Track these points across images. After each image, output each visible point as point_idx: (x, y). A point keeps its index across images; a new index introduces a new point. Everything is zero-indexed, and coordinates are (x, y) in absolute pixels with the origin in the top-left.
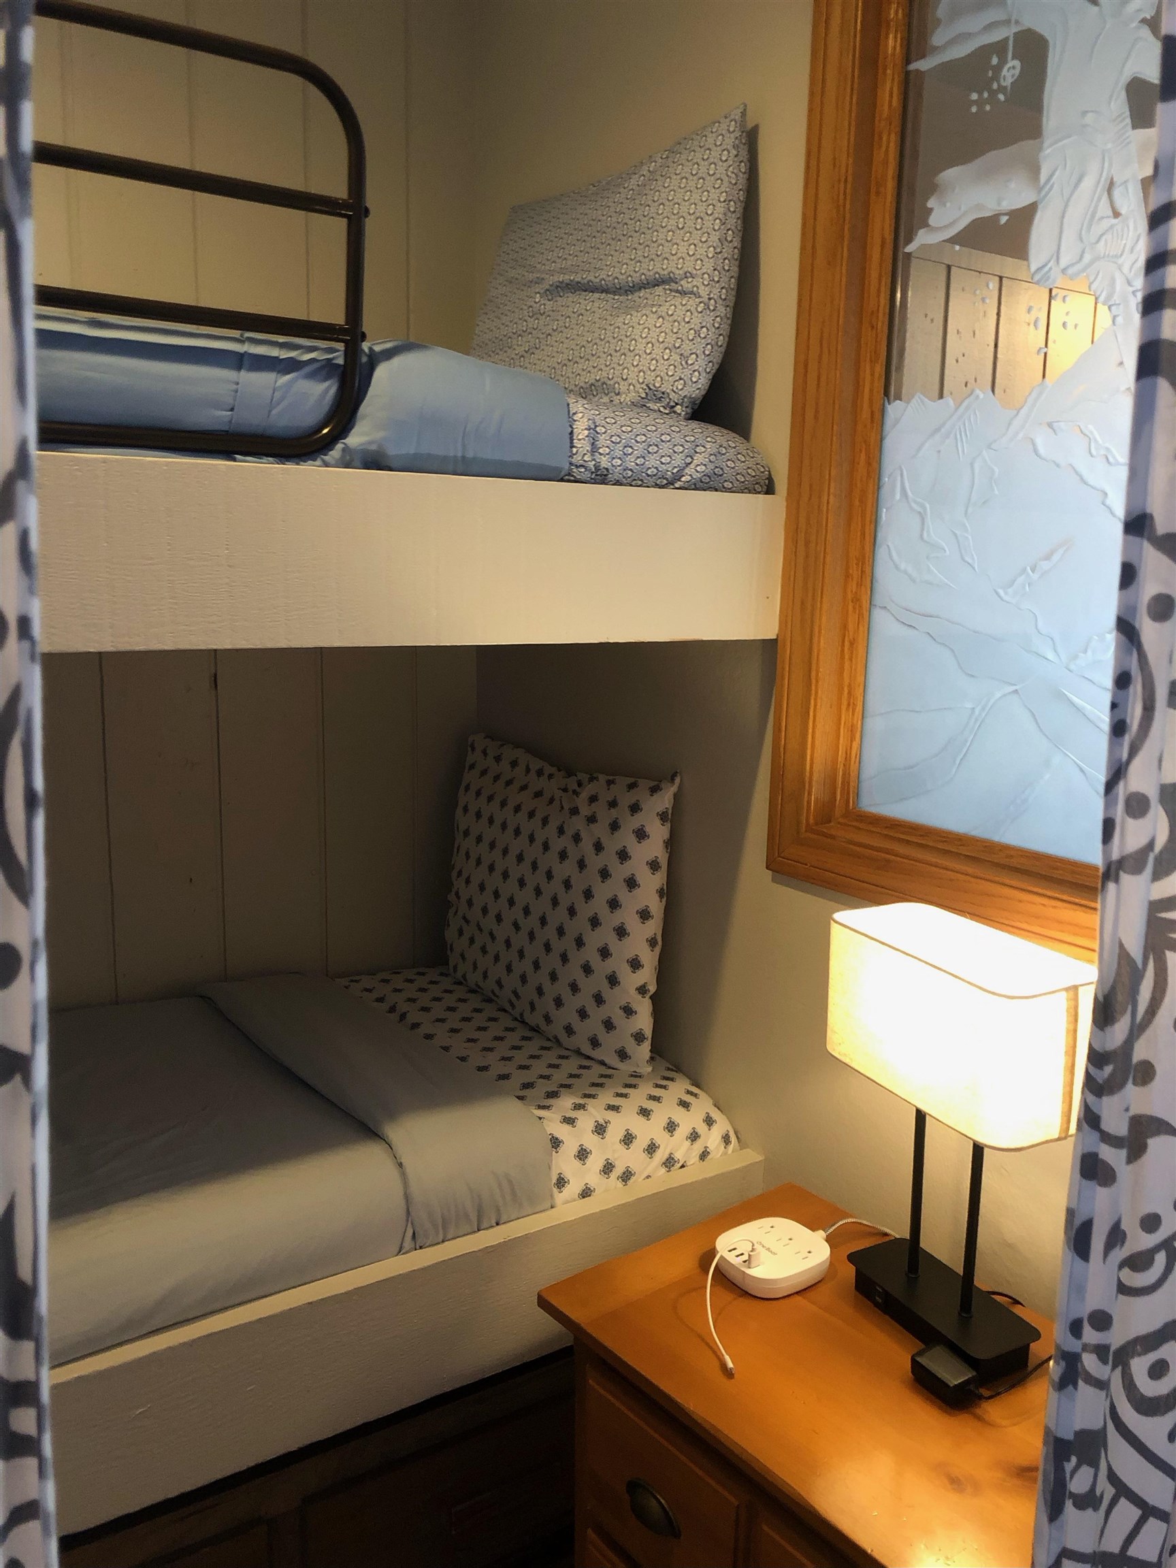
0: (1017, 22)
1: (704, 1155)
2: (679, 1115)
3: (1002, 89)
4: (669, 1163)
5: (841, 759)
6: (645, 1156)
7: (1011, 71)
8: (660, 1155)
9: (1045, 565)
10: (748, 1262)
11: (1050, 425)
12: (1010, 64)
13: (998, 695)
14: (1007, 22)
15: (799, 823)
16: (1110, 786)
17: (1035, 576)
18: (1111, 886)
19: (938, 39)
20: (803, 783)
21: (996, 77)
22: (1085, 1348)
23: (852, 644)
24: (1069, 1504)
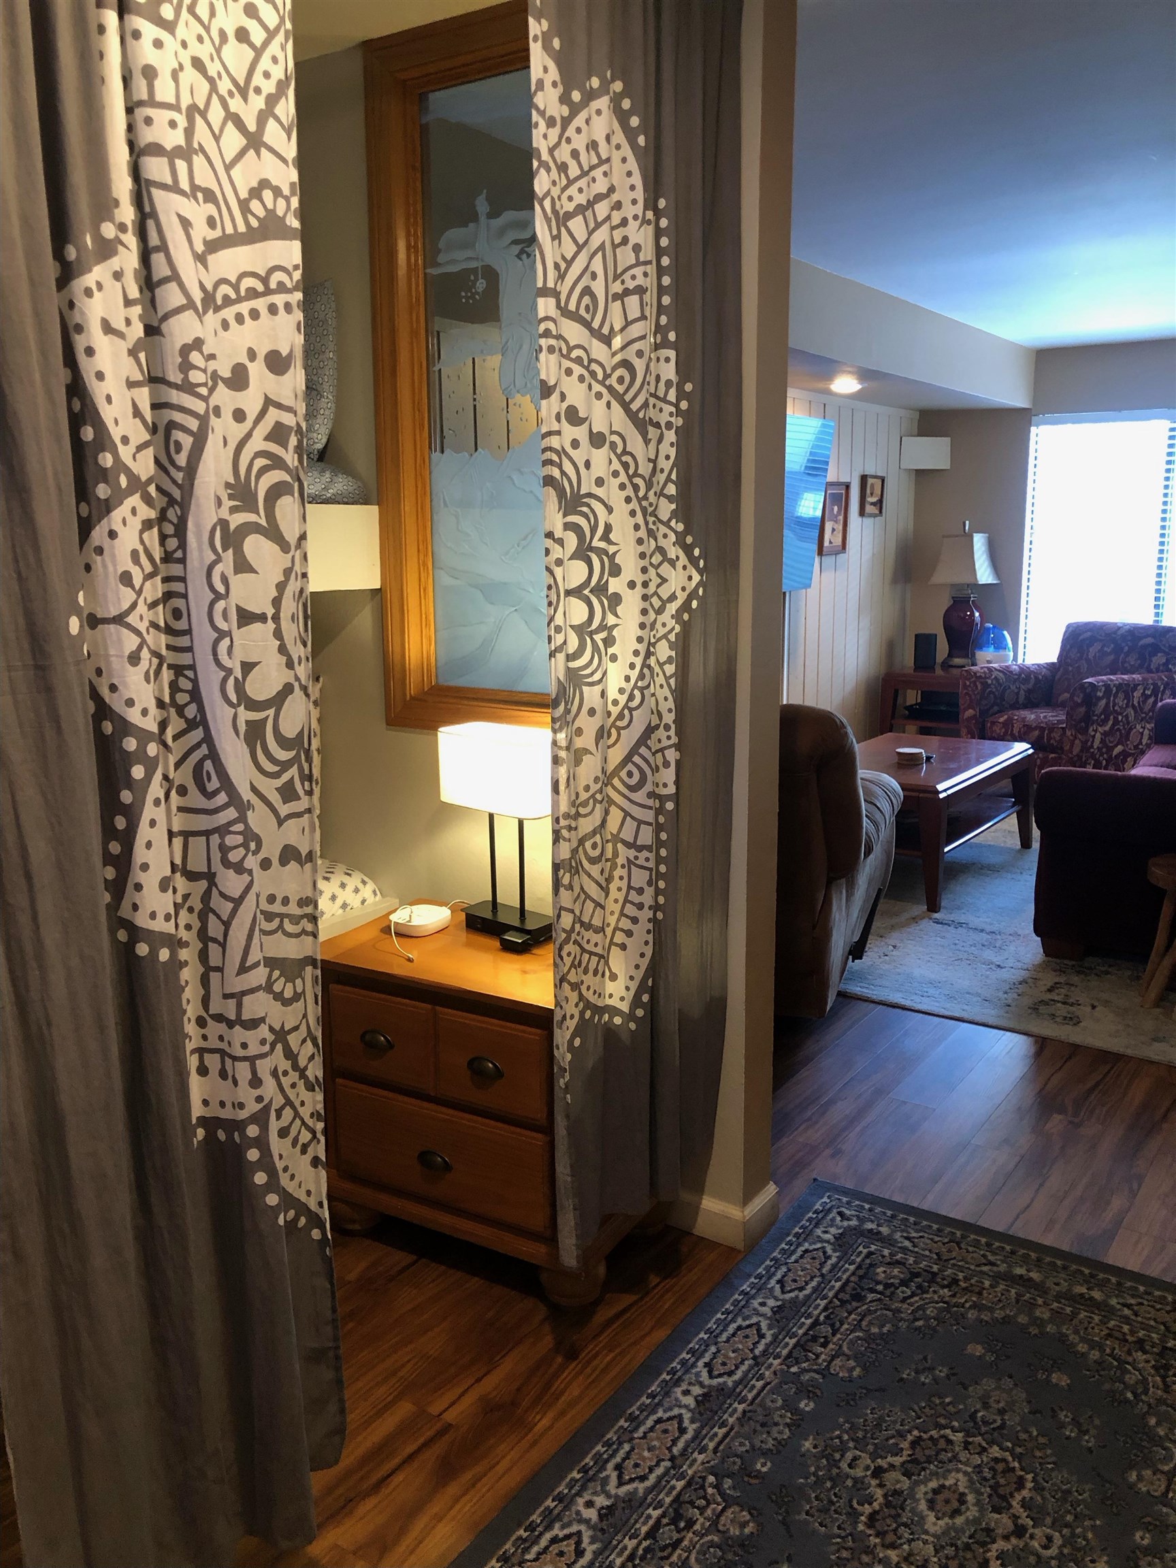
0: (482, 260)
1: (363, 902)
2: (346, 879)
3: (478, 293)
4: (344, 906)
5: (425, 656)
6: (330, 902)
7: (481, 285)
8: (339, 902)
9: (524, 543)
10: (410, 921)
11: (519, 470)
12: (481, 281)
13: (507, 613)
14: (477, 259)
15: (405, 694)
16: (549, 624)
17: (519, 549)
18: (553, 659)
19: (441, 258)
20: (405, 671)
21: (474, 285)
22: (562, 828)
23: (425, 590)
24: (562, 889)
